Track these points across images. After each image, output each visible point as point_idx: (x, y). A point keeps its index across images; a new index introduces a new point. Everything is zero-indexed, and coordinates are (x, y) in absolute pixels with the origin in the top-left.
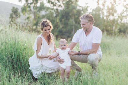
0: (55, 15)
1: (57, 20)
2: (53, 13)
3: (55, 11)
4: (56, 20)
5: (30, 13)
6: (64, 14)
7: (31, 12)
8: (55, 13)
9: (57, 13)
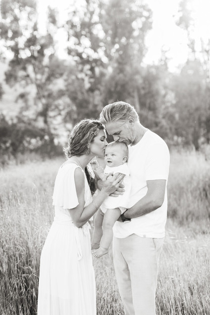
0: (87, 85)
1: (94, 98)
2: (83, 80)
3: (86, 75)
4: (91, 100)
5: (27, 84)
6: (113, 89)
7: (29, 81)
8: (86, 79)
9: (92, 80)
